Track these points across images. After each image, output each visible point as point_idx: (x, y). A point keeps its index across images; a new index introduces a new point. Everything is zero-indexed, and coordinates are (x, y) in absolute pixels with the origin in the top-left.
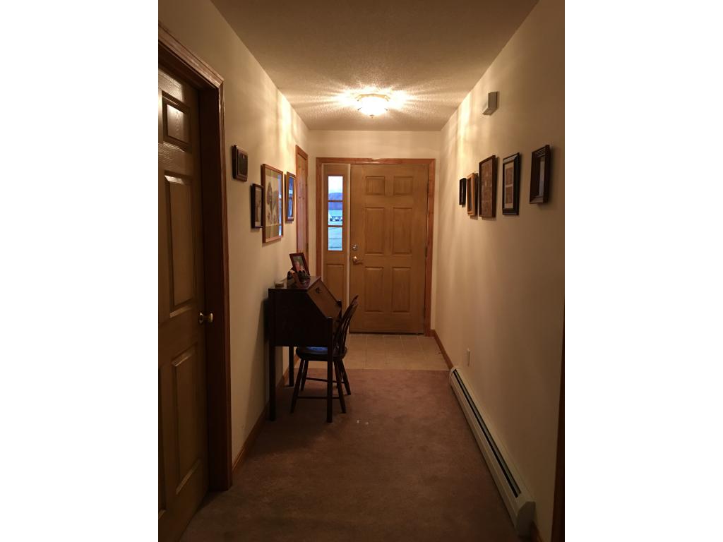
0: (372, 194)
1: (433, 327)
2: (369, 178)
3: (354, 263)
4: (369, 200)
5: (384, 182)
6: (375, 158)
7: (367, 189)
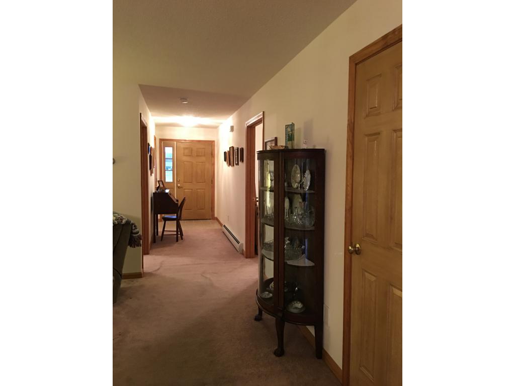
0: (187, 156)
1: (216, 216)
2: (185, 149)
3: (179, 187)
4: (185, 158)
5: (192, 150)
6: (187, 139)
7: (184, 153)
